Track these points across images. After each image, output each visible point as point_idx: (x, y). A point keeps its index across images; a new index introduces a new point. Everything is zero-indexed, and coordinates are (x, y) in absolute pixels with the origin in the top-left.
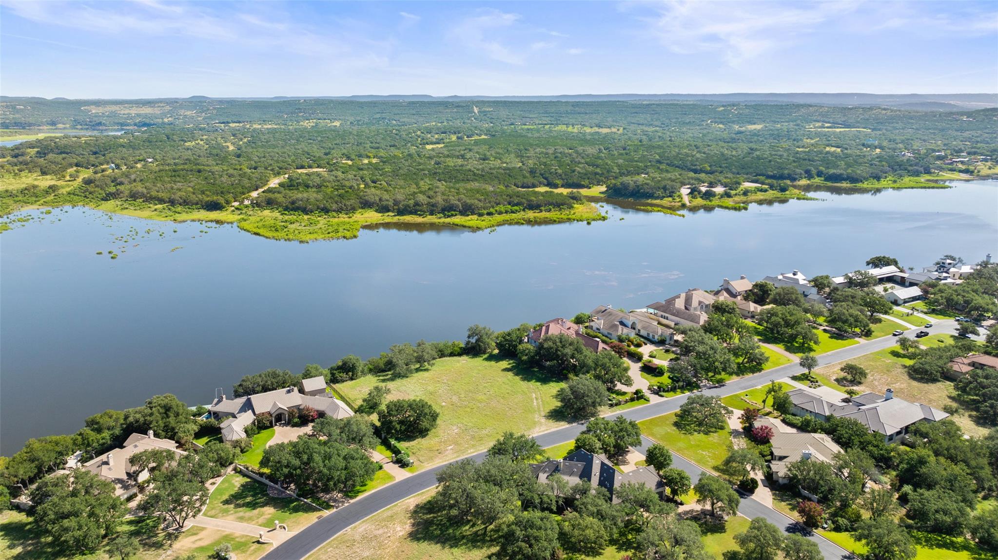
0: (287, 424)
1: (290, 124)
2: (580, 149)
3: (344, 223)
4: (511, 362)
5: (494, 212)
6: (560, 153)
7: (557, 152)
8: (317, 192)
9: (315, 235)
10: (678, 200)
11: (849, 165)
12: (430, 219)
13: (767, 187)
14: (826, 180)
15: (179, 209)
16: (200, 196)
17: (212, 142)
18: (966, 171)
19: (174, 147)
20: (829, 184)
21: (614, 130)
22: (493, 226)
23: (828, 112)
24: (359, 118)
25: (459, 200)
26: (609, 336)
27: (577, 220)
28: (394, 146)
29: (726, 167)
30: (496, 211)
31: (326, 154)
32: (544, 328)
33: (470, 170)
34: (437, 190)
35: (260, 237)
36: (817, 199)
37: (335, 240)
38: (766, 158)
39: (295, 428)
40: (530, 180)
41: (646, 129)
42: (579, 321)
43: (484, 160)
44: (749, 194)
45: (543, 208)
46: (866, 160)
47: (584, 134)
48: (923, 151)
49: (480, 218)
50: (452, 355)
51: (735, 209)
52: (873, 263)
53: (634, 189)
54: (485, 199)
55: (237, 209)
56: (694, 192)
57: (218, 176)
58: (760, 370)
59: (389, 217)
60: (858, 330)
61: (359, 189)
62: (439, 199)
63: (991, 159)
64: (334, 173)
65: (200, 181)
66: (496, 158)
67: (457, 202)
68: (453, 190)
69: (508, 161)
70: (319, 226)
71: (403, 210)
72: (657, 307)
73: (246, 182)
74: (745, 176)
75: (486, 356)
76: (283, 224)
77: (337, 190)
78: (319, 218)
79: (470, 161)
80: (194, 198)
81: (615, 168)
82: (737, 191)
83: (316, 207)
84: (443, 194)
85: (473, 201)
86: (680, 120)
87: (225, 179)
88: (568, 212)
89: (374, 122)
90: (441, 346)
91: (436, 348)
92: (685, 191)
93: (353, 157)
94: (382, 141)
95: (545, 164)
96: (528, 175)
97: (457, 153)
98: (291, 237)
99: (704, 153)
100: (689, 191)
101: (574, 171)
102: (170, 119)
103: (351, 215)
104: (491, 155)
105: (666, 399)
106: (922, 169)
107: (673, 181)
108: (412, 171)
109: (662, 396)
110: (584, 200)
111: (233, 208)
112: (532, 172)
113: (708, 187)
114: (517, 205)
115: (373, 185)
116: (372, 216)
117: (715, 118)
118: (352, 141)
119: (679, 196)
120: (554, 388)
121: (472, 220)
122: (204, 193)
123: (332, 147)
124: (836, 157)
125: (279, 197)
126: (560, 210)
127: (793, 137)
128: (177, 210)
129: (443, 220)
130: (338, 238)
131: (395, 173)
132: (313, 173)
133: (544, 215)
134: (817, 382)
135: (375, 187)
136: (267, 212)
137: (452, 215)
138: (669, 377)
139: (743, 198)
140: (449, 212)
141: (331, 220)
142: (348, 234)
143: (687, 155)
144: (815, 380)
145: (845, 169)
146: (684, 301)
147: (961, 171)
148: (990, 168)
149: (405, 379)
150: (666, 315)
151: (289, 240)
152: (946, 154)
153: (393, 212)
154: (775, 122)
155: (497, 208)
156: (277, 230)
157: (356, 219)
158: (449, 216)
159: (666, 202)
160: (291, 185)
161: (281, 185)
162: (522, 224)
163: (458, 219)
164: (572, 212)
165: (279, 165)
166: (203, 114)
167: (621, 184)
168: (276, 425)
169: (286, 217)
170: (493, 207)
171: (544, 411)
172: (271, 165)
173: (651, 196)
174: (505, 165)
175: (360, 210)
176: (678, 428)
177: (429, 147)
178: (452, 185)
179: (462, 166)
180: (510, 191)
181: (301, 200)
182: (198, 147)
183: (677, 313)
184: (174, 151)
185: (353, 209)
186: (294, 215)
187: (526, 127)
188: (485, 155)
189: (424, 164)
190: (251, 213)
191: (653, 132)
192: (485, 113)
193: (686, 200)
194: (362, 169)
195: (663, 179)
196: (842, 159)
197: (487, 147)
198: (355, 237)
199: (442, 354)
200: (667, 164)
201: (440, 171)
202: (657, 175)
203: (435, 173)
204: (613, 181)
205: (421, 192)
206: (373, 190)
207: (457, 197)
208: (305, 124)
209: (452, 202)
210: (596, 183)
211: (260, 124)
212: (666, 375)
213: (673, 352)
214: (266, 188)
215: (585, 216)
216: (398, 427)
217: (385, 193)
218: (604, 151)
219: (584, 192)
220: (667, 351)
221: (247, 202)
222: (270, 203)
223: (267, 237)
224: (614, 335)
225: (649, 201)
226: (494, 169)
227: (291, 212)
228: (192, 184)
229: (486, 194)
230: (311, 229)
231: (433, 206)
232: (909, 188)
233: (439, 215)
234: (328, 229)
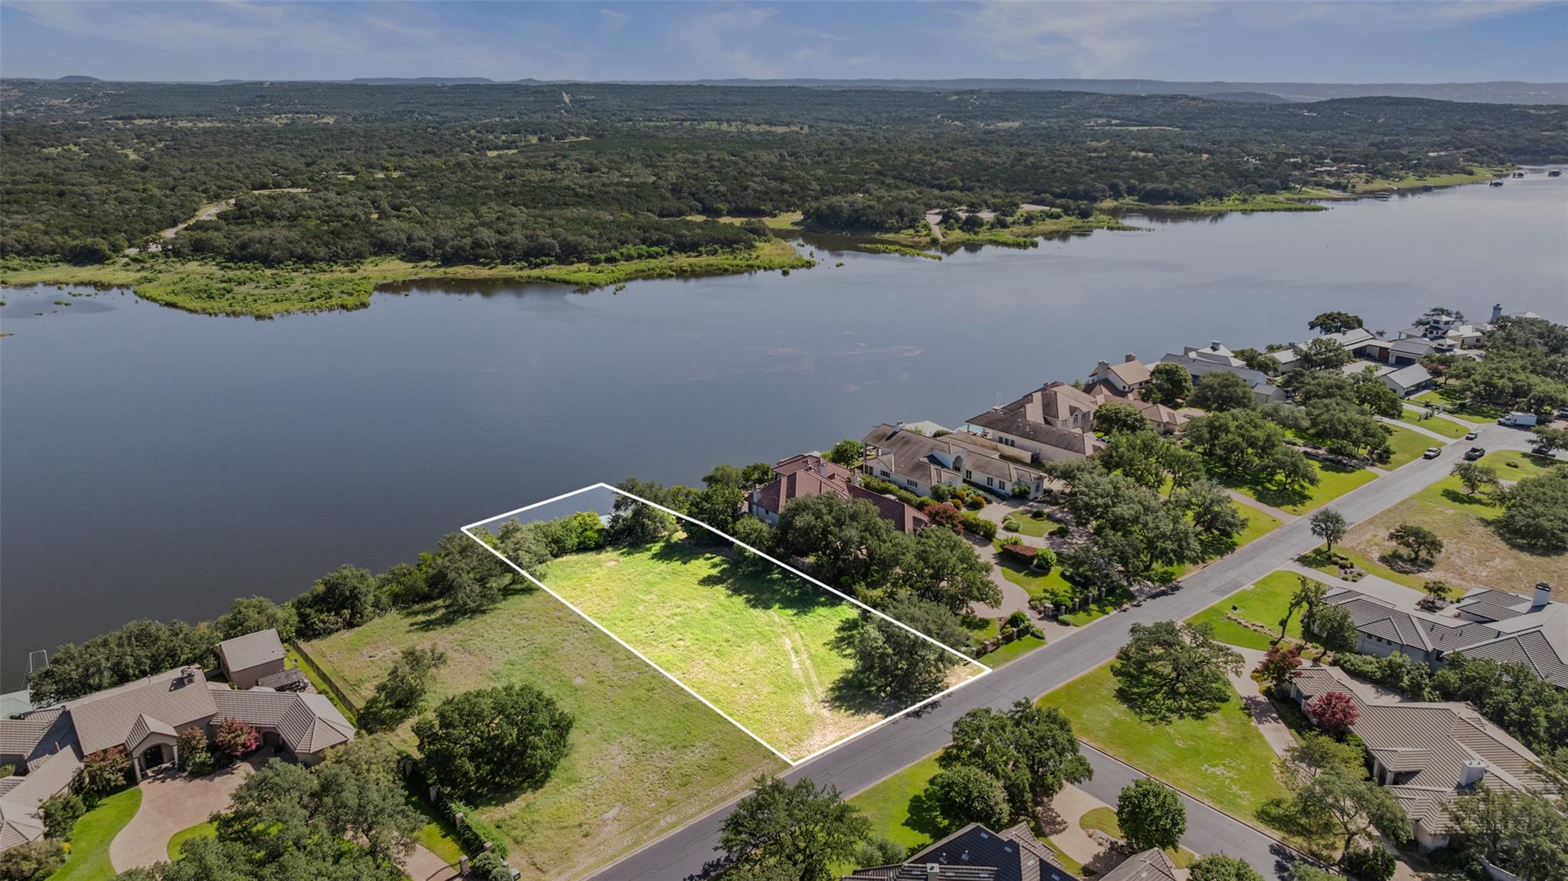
0: (178, 770)
1: (246, 120)
2: (750, 155)
3: (342, 282)
4: (717, 559)
5: (618, 256)
6: (718, 160)
7: (712, 160)
8: (290, 228)
9: (286, 305)
10: (924, 233)
11: (1173, 178)
12: (502, 271)
13: (1059, 210)
14: (1141, 200)
15: (16, 262)
16: (59, 238)
17: (97, 147)
18: (1337, 186)
19: (18, 154)
20: (1147, 206)
21: (794, 128)
22: (619, 280)
23: (1112, 102)
24: (368, 112)
25: (554, 236)
26: (911, 487)
27: (765, 269)
28: (430, 152)
29: (988, 181)
30: (622, 254)
31: (308, 165)
32: (784, 481)
33: (568, 188)
34: (513, 219)
35: (180, 312)
36: (1138, 229)
37: (326, 313)
38: (1047, 167)
39: (198, 781)
40: (672, 204)
41: (844, 126)
42: (841, 456)
43: (590, 171)
44: (1034, 222)
45: (703, 249)
46: (1194, 169)
47: (750, 133)
48: (1271, 157)
49: (593, 268)
50: (582, 548)
51: (1018, 245)
52: (1321, 325)
53: (850, 216)
54: (601, 235)
55: (135, 260)
56: (947, 220)
57: (97, 203)
58: (1232, 547)
59: (427, 270)
60: (1363, 452)
61: (368, 221)
62: (518, 235)
63: (1366, 169)
64: (321, 194)
65: (61, 212)
66: (610, 168)
67: (550, 240)
68: (541, 220)
69: (632, 172)
70: (294, 287)
71: (454, 255)
72: (988, 421)
73: (153, 212)
74: (1023, 194)
75: (657, 548)
76: (224, 285)
77: (327, 222)
78: (293, 274)
79: (567, 173)
80: (46, 241)
81: (814, 183)
82: (1015, 218)
83: (287, 255)
84: (524, 226)
85: (578, 238)
86: (893, 114)
87: (111, 206)
88: (746, 255)
89: (395, 116)
90: (556, 529)
91: (546, 537)
92: (933, 218)
93: (357, 168)
94: (409, 145)
95: (696, 178)
96: (668, 195)
97: (543, 162)
98: (238, 308)
99: (949, 160)
100: (940, 217)
101: (746, 188)
102: (19, 111)
103: (355, 267)
104: (601, 163)
105: (1077, 630)
106: (1278, 183)
107: (912, 202)
108: (465, 189)
109: (1065, 624)
110: (771, 235)
111: (126, 260)
112: (676, 190)
113: (967, 211)
114: (657, 243)
115: (394, 213)
116: (395, 268)
117: (947, 111)
118: (356, 145)
119: (926, 226)
120: (827, 621)
121: (580, 271)
122: (67, 233)
123: (320, 155)
124: (1149, 165)
125: (217, 238)
126: (733, 252)
127: (1071, 139)
128: (10, 264)
129: (526, 273)
130: (331, 309)
131: (435, 194)
132: (281, 196)
133: (704, 260)
134: (1352, 567)
135: (398, 217)
136: (193, 266)
137: (544, 263)
138: (1063, 575)
139: (1027, 229)
140: (536, 257)
141: (318, 276)
142: (350, 301)
143: (923, 163)
144: (1348, 563)
145: (1171, 183)
146: (1041, 408)
147: (1329, 186)
148: (1367, 182)
149: (479, 618)
150: (1010, 437)
151: (235, 314)
152: (1304, 161)
153: (433, 260)
154: (1037, 117)
155: (624, 250)
156: (210, 297)
157: (365, 274)
158: (537, 266)
159: (905, 235)
160: (240, 215)
161: (222, 216)
162: (670, 276)
163: (554, 271)
164: (754, 255)
165: (219, 183)
166: (85, 105)
167: (829, 207)
168: (145, 776)
169: (231, 274)
170: (616, 248)
171: (821, 684)
172: (204, 183)
173: (880, 227)
174: (627, 180)
175: (373, 258)
176: (1132, 707)
177: (491, 154)
178: (537, 212)
179: (553, 180)
180: (643, 221)
181: (260, 242)
182: (67, 155)
183: (1034, 434)
184: (18, 161)
185: (359, 257)
186: (246, 268)
187: (652, 124)
188: (591, 164)
189: (486, 178)
190: (163, 267)
191: (857, 131)
192: (583, 103)
193: (937, 232)
194: (373, 188)
195: (896, 199)
196: (1160, 168)
197: (594, 152)
198: (364, 305)
199: (559, 548)
200: (894, 178)
201: (516, 190)
202: (883, 192)
203: (507, 194)
204: (814, 204)
205: (483, 224)
206: (394, 221)
207: (549, 232)
208: (273, 121)
209: (542, 240)
210: (784, 208)
211: (191, 121)
212: (1056, 570)
213: (1050, 517)
214: (192, 222)
215: (777, 261)
216: (469, 767)
217: (418, 226)
218: (788, 158)
219: (768, 222)
220: (1037, 515)
221: (153, 248)
222: (200, 249)
223: (191, 311)
224: (924, 486)
225: (877, 236)
226: (610, 185)
227: (241, 264)
228: (44, 217)
229: (602, 225)
230: (279, 293)
231: (507, 247)
232: (1267, 210)
233: (519, 265)
234: (310, 293)
